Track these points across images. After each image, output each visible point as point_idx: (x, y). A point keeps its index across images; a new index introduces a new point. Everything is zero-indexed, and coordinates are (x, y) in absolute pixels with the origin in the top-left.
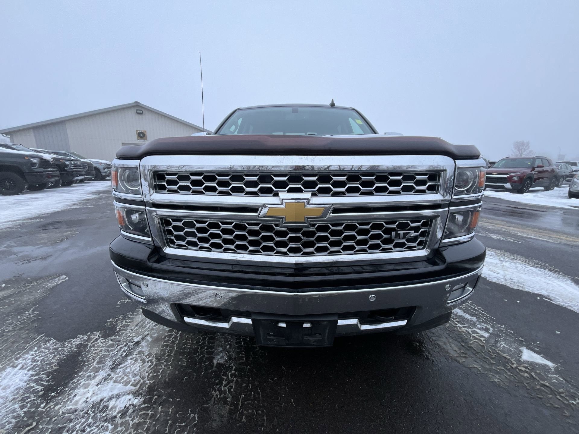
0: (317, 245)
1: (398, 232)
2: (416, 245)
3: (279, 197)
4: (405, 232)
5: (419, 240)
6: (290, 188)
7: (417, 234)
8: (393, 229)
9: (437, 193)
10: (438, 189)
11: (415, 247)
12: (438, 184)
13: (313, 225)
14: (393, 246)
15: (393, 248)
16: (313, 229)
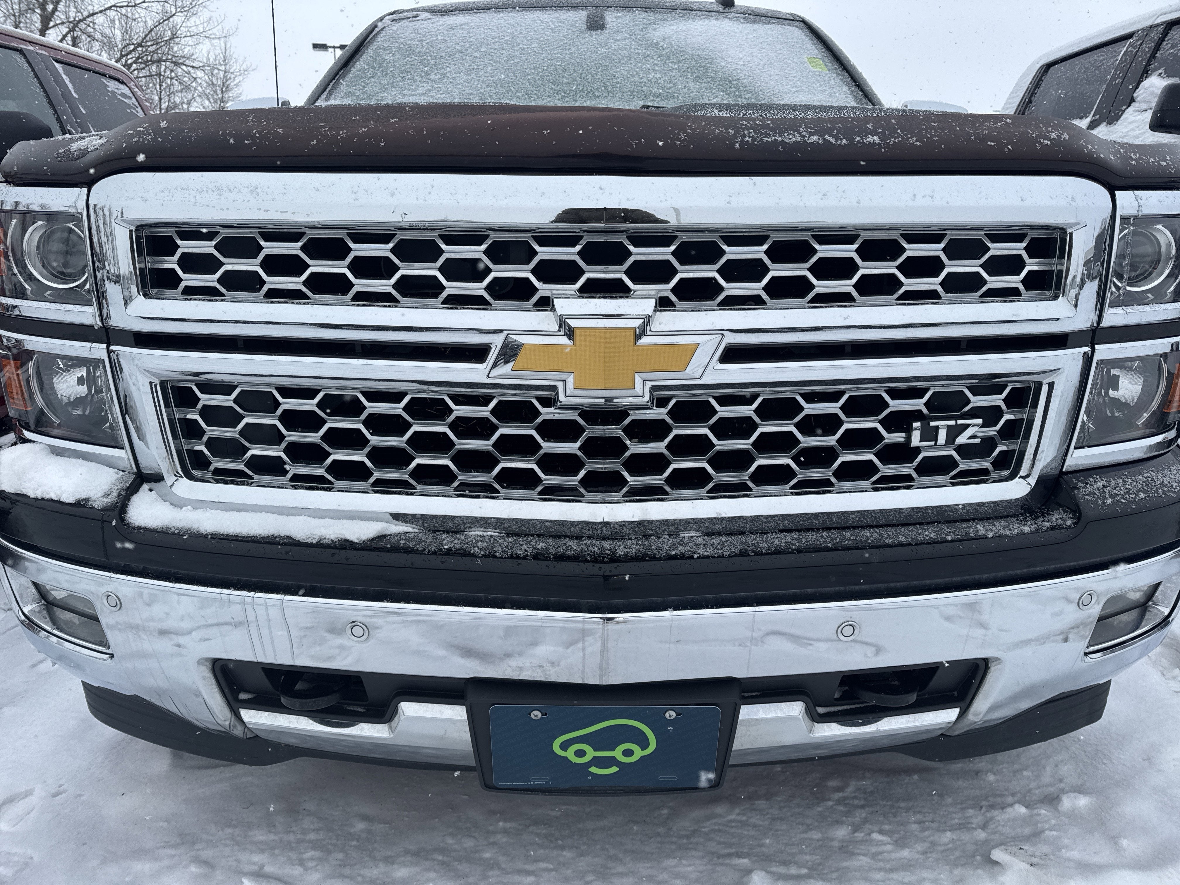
0: (674, 466)
1: (933, 424)
2: (991, 468)
3: (553, 309)
4: (953, 422)
5: (1000, 448)
6: (589, 281)
7: (991, 431)
8: (916, 415)
9: (1055, 298)
10: (1058, 288)
11: (985, 472)
12: (1059, 267)
13: (661, 402)
14: (916, 470)
15: (914, 475)
16: (660, 413)
